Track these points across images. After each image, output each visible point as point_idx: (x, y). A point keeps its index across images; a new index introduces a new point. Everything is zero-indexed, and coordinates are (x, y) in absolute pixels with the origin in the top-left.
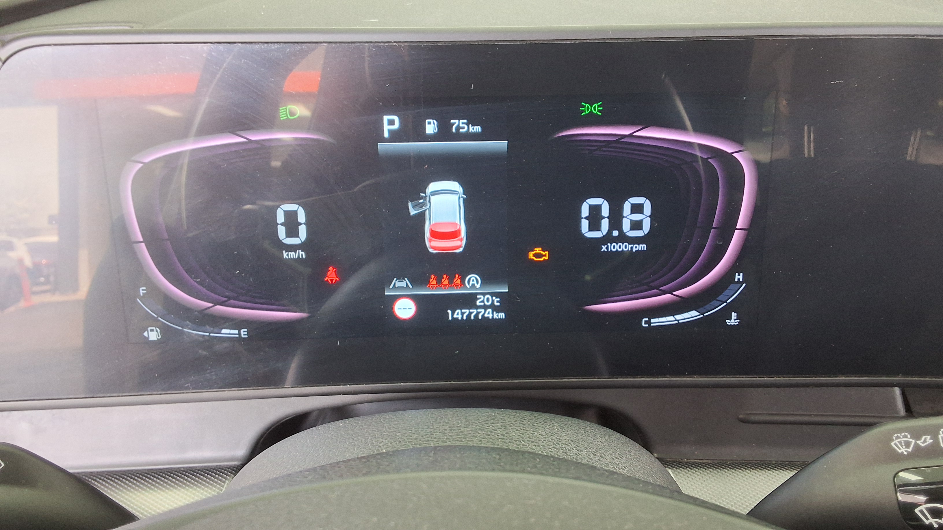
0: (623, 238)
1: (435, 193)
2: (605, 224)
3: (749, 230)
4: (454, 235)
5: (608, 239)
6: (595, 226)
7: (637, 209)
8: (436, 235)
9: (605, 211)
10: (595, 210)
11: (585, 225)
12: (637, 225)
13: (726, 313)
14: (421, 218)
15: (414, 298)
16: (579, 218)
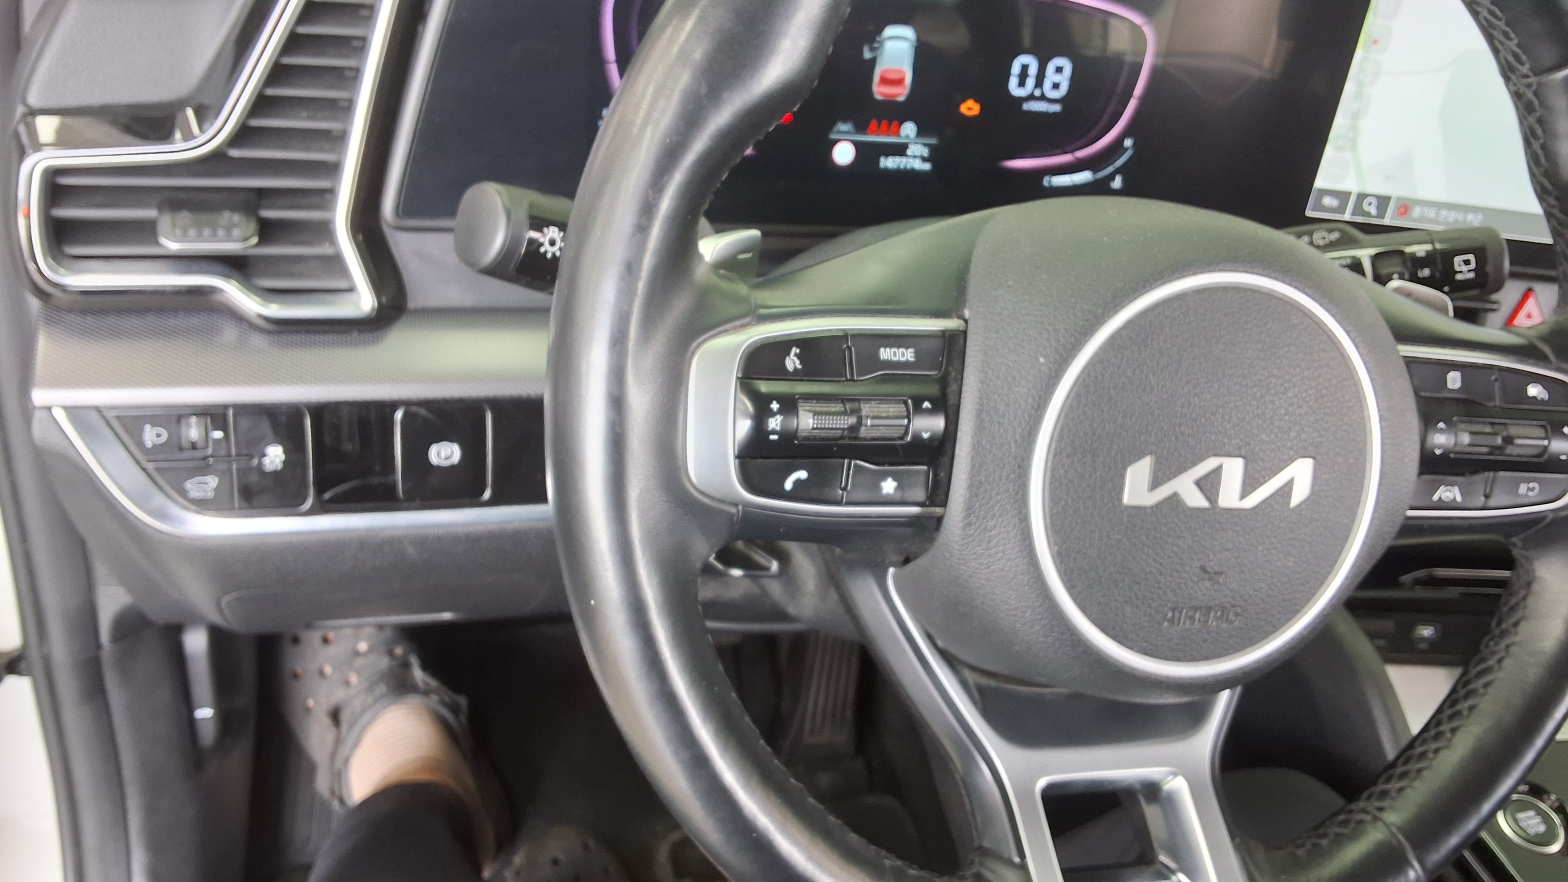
0: (1043, 98)
1: (891, 38)
2: (1030, 82)
3: (1143, 99)
4: (899, 82)
5: (1031, 97)
6: (1022, 83)
7: (1059, 70)
8: (884, 81)
9: (1033, 70)
10: (1025, 68)
11: (1013, 82)
12: (1056, 86)
13: (1111, 177)
14: (873, 62)
15: (856, 144)
16: (1008, 75)
